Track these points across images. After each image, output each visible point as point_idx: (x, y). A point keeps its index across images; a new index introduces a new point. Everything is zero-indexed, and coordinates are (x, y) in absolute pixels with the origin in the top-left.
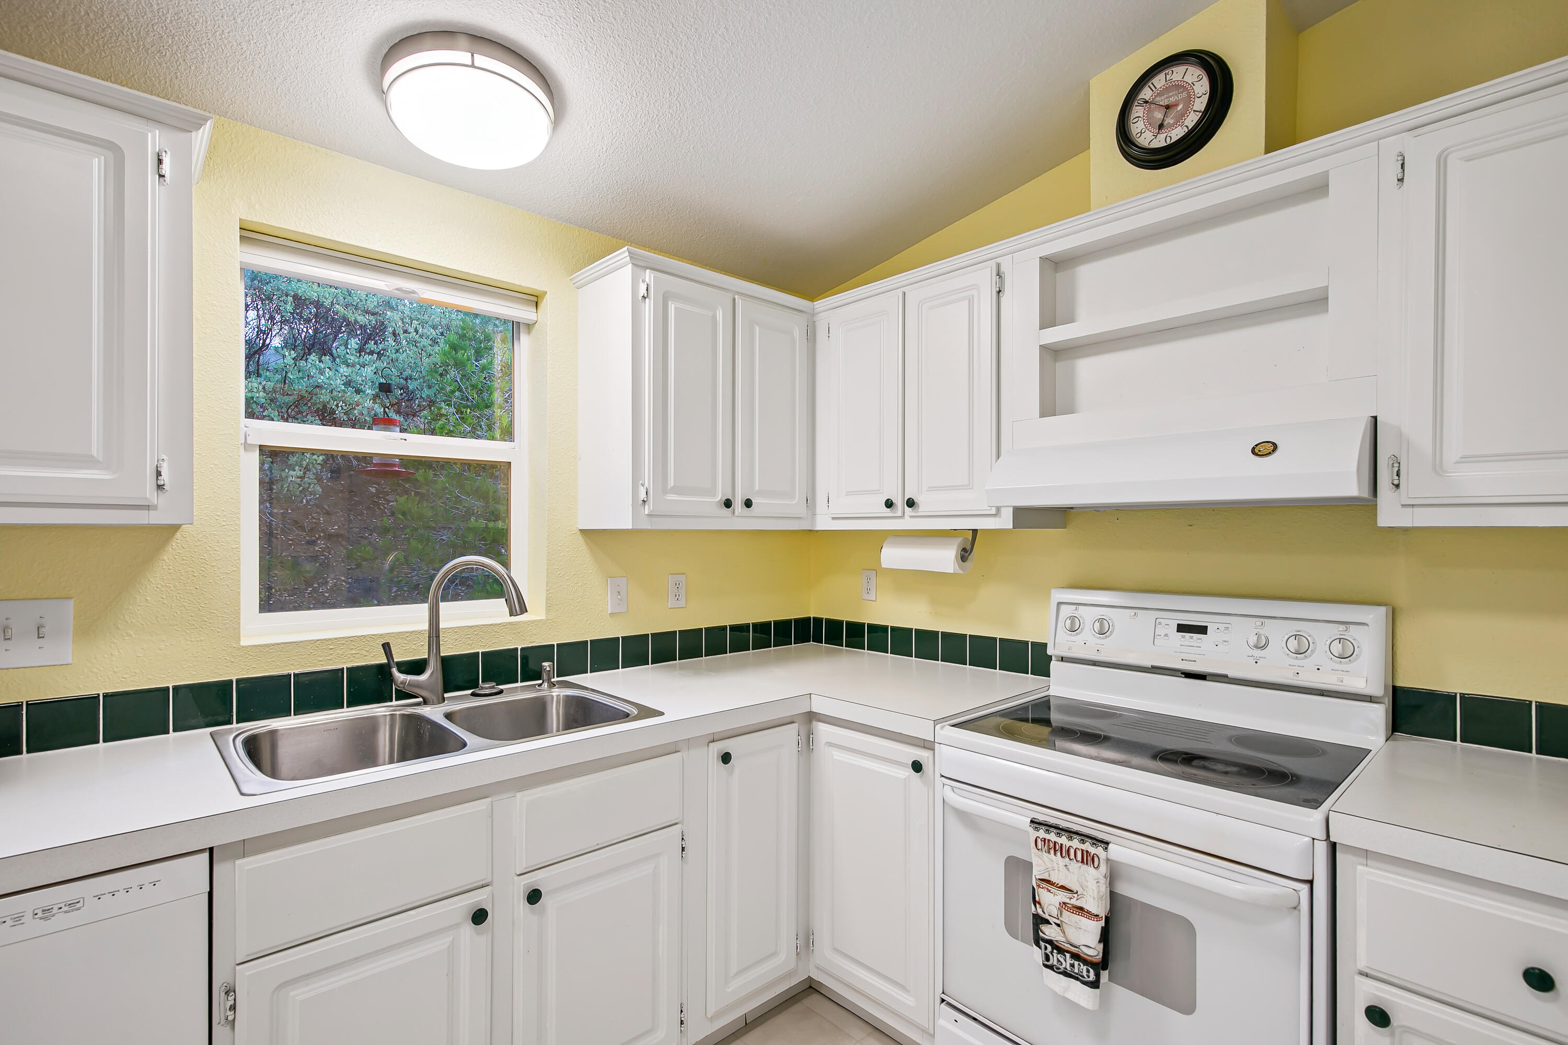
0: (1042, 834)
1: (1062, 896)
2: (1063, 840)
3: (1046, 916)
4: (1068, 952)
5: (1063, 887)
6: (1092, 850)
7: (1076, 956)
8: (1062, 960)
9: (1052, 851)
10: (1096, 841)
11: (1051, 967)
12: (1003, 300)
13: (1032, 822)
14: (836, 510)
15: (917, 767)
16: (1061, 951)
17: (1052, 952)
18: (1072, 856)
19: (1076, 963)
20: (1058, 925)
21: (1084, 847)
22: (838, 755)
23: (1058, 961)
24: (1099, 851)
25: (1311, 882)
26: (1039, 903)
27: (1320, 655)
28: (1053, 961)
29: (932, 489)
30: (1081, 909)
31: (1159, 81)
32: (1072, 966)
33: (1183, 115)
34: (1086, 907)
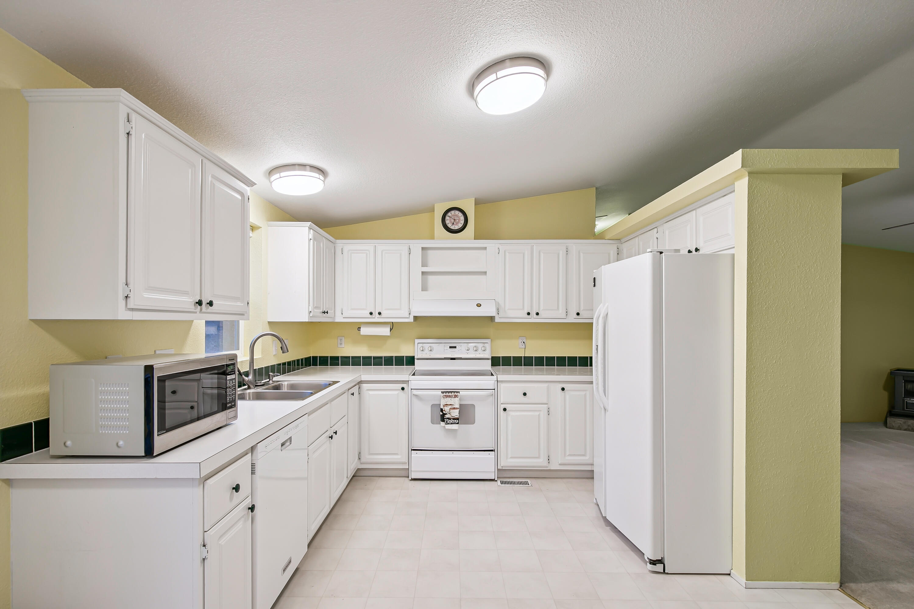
0: (444, 394)
1: (450, 407)
2: (450, 394)
3: (446, 413)
4: (452, 419)
5: (450, 405)
6: (457, 394)
7: (453, 419)
8: (450, 421)
9: (447, 397)
10: (457, 392)
11: (448, 424)
12: (410, 256)
13: (442, 392)
14: (344, 315)
15: (403, 389)
16: (450, 419)
17: (448, 421)
18: (452, 397)
19: (454, 420)
20: (449, 414)
21: (454, 394)
22: (371, 392)
23: (450, 422)
24: (458, 394)
25: (494, 389)
26: (444, 410)
27: (480, 351)
28: (448, 422)
29: (386, 309)
30: (455, 408)
31: (453, 212)
32: (453, 421)
33: (457, 224)
34: (455, 407)
